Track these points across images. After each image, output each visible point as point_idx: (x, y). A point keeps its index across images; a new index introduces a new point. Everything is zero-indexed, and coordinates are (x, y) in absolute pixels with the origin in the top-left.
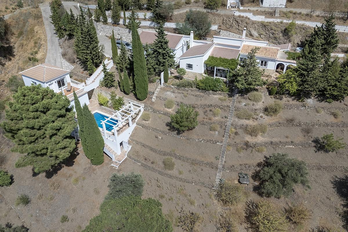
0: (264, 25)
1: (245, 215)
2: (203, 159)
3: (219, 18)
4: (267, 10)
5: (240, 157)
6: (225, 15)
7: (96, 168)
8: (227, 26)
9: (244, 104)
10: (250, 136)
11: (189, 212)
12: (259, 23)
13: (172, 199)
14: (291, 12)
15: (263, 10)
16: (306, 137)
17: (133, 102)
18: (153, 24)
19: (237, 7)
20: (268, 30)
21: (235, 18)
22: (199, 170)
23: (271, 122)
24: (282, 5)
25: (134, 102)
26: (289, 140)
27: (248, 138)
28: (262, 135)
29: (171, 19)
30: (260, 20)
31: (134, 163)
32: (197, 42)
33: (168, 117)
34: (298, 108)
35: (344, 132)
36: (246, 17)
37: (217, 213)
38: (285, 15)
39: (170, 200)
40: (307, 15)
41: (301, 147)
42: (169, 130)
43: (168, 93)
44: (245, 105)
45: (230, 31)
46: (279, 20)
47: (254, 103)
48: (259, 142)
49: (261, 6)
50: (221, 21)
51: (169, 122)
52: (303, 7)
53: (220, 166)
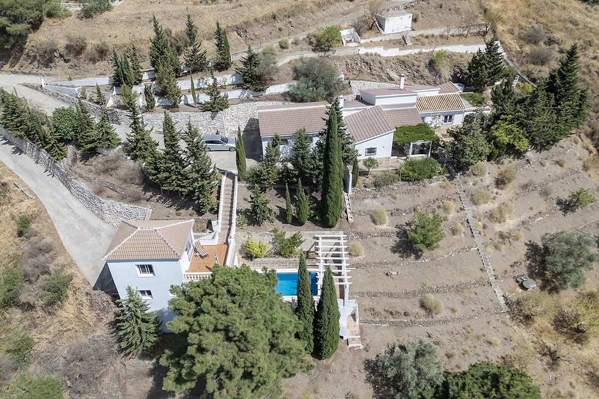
0: (402, 62)
1: (553, 327)
2: (469, 279)
3: (340, 63)
4: (393, 37)
5: (504, 256)
6: (348, 56)
7: (329, 362)
8: (355, 72)
9: (472, 183)
10: (498, 224)
11: (498, 357)
12: (393, 59)
13: (466, 351)
14: (422, 36)
15: (388, 38)
16: (548, 201)
17: (322, 234)
18: (246, 94)
19: (353, 41)
20: (410, 68)
21: (362, 58)
22: (473, 296)
23: (509, 196)
24: (407, 27)
25: (324, 234)
26: (535, 211)
27: (498, 228)
28: (509, 217)
29: (271, 79)
30: (394, 55)
31: (377, 327)
32: (348, 110)
33: (388, 238)
34: (523, 167)
35: (575, 180)
36: (376, 54)
37: (527, 341)
38: (417, 41)
39: (463, 354)
40: (441, 36)
41: (548, 215)
42: (402, 257)
43: (367, 201)
44: (474, 185)
45: (363, 80)
46: (417, 51)
47: (481, 178)
48: (511, 227)
49: (383, 33)
50: (344, 67)
51: (394, 245)
52: (432, 26)
53: (492, 279)
